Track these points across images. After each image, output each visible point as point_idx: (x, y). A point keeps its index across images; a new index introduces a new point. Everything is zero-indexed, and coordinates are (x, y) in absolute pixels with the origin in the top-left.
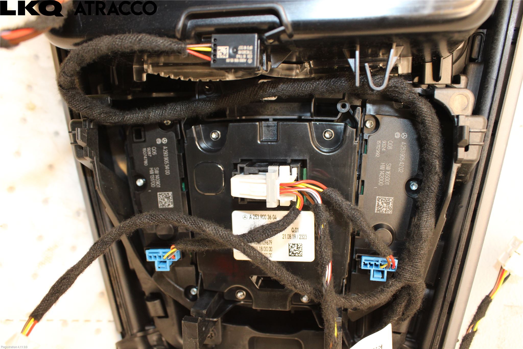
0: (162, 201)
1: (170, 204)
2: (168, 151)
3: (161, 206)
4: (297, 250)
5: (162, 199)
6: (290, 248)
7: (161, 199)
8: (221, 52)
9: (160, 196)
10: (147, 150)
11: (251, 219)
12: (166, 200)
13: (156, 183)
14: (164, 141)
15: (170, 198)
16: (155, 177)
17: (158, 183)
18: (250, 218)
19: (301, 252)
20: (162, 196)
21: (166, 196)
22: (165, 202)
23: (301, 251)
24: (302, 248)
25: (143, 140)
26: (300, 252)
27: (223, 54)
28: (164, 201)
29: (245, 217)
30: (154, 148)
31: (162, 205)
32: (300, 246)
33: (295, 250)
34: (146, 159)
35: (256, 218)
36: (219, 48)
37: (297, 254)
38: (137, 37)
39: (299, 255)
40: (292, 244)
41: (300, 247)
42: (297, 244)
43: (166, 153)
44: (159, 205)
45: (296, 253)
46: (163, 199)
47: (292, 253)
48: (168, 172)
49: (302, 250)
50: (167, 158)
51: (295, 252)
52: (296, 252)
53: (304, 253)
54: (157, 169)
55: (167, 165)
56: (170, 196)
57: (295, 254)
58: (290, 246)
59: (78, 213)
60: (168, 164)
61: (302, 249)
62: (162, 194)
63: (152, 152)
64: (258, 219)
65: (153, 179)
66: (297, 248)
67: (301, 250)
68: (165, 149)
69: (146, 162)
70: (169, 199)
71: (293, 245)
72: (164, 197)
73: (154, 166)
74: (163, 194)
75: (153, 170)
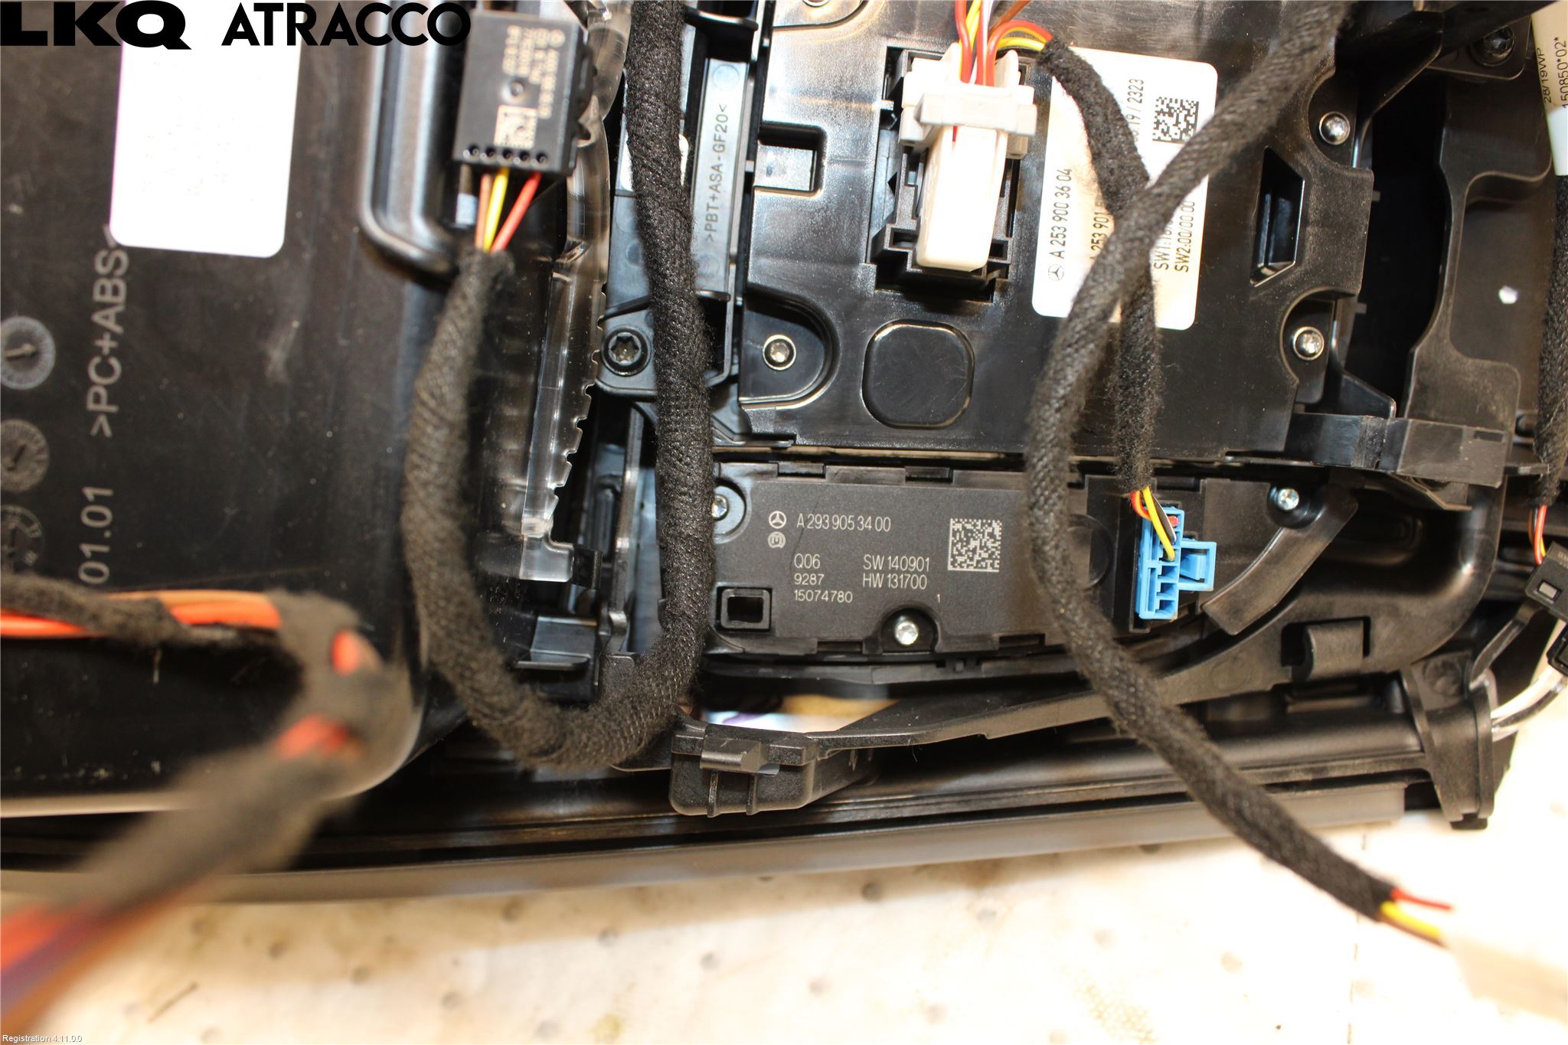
0: (977, 557)
1: (990, 530)
2: (814, 513)
3: (992, 565)
4: (1175, 114)
5: (971, 559)
6: (1170, 139)
7: (968, 562)
8: (515, 132)
9: (960, 565)
10: (801, 587)
11: (1062, 255)
12: (973, 544)
13: (916, 572)
14: (777, 520)
15: (969, 527)
16: (893, 571)
17: (915, 564)
18: (1059, 256)
19: (1185, 104)
20: (960, 554)
21: (961, 540)
22: (981, 548)
23: (1182, 105)
24: (1171, 100)
25: (765, 595)
26: (1184, 108)
27: (521, 128)
28: (978, 551)
29: (1056, 273)
30: (799, 561)
31: (989, 562)
32: (1165, 105)
33: (1177, 123)
34: (830, 595)
35: (1060, 236)
36: (499, 140)
37: (1188, 118)
38: (424, 404)
39: (1193, 111)
40: (1156, 131)
41: (1168, 106)
42: (1159, 113)
43: (819, 522)
44: (990, 570)
45: (1185, 120)
46: (970, 554)
47: (1184, 135)
48: (884, 525)
49: (1176, 101)
50: (836, 520)
51: (1183, 125)
52: (1181, 118)
53: (1188, 96)
54: (870, 560)
55: (858, 523)
56: (964, 528)
57: (1188, 124)
58: (1163, 138)
59: (985, 916)
60: (854, 519)
61: (1174, 101)
62: (953, 556)
63: (809, 572)
64: (1065, 230)
65: (899, 580)
66: (1171, 115)
67: (1179, 102)
68: (807, 521)
69: (842, 596)
70: (971, 531)
71: (1161, 127)
72: (963, 551)
73: (859, 570)
74: (955, 553)
75: (872, 575)
